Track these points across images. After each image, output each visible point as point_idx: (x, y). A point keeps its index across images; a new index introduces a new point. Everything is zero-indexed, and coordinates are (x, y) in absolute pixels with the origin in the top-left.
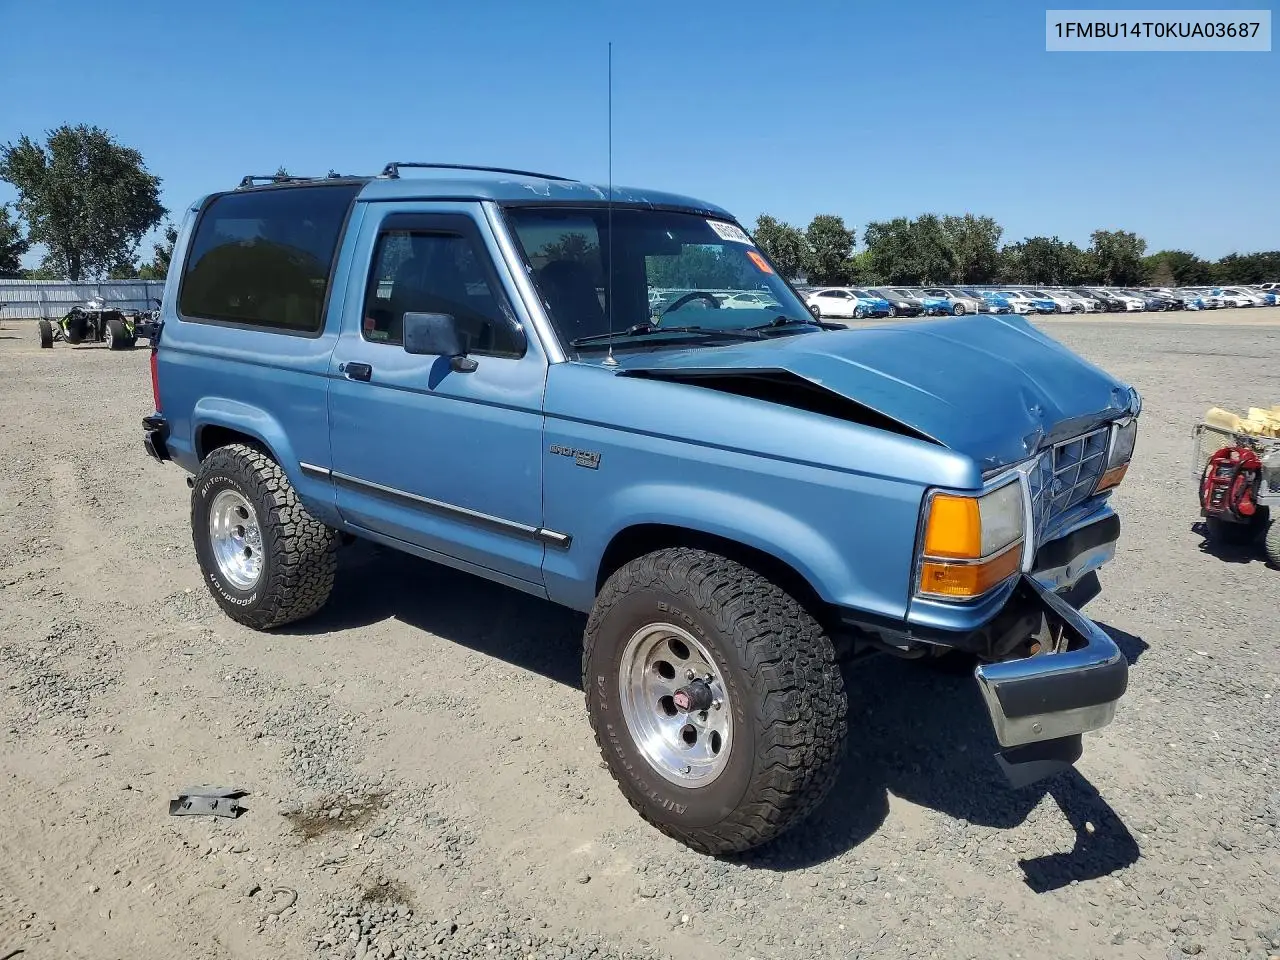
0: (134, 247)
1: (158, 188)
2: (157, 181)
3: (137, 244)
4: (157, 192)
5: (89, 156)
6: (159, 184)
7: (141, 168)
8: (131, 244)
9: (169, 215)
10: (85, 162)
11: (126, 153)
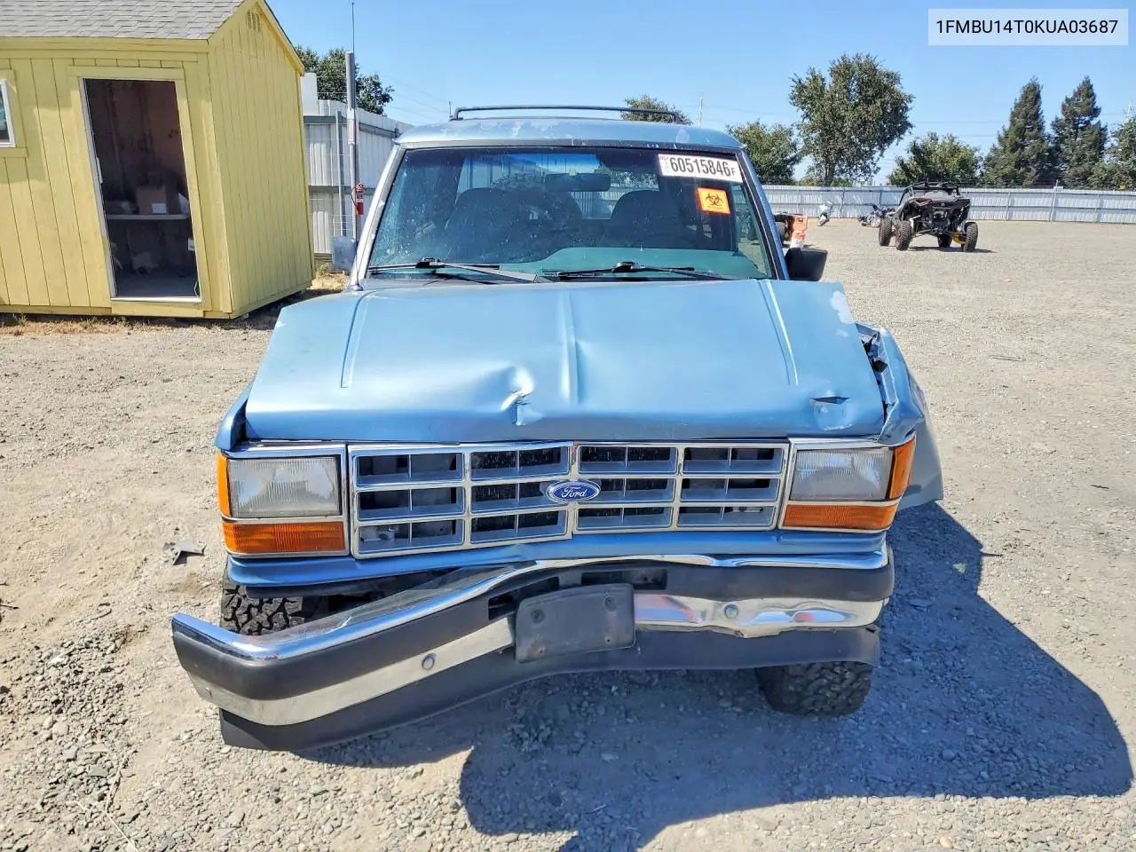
0: (878, 159)
1: (909, 105)
2: (910, 99)
3: (881, 155)
4: (907, 108)
5: (858, 80)
6: (911, 102)
7: (897, 87)
8: (876, 155)
9: (913, 130)
10: (854, 86)
11: (888, 75)
